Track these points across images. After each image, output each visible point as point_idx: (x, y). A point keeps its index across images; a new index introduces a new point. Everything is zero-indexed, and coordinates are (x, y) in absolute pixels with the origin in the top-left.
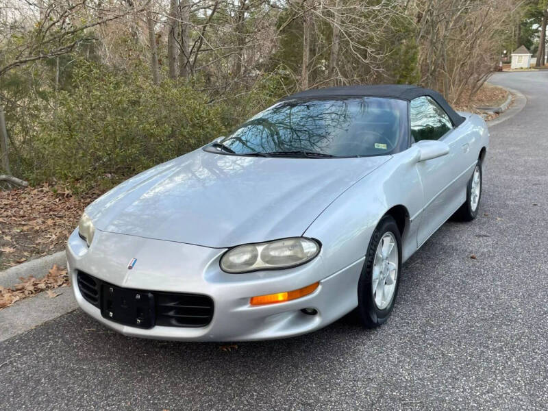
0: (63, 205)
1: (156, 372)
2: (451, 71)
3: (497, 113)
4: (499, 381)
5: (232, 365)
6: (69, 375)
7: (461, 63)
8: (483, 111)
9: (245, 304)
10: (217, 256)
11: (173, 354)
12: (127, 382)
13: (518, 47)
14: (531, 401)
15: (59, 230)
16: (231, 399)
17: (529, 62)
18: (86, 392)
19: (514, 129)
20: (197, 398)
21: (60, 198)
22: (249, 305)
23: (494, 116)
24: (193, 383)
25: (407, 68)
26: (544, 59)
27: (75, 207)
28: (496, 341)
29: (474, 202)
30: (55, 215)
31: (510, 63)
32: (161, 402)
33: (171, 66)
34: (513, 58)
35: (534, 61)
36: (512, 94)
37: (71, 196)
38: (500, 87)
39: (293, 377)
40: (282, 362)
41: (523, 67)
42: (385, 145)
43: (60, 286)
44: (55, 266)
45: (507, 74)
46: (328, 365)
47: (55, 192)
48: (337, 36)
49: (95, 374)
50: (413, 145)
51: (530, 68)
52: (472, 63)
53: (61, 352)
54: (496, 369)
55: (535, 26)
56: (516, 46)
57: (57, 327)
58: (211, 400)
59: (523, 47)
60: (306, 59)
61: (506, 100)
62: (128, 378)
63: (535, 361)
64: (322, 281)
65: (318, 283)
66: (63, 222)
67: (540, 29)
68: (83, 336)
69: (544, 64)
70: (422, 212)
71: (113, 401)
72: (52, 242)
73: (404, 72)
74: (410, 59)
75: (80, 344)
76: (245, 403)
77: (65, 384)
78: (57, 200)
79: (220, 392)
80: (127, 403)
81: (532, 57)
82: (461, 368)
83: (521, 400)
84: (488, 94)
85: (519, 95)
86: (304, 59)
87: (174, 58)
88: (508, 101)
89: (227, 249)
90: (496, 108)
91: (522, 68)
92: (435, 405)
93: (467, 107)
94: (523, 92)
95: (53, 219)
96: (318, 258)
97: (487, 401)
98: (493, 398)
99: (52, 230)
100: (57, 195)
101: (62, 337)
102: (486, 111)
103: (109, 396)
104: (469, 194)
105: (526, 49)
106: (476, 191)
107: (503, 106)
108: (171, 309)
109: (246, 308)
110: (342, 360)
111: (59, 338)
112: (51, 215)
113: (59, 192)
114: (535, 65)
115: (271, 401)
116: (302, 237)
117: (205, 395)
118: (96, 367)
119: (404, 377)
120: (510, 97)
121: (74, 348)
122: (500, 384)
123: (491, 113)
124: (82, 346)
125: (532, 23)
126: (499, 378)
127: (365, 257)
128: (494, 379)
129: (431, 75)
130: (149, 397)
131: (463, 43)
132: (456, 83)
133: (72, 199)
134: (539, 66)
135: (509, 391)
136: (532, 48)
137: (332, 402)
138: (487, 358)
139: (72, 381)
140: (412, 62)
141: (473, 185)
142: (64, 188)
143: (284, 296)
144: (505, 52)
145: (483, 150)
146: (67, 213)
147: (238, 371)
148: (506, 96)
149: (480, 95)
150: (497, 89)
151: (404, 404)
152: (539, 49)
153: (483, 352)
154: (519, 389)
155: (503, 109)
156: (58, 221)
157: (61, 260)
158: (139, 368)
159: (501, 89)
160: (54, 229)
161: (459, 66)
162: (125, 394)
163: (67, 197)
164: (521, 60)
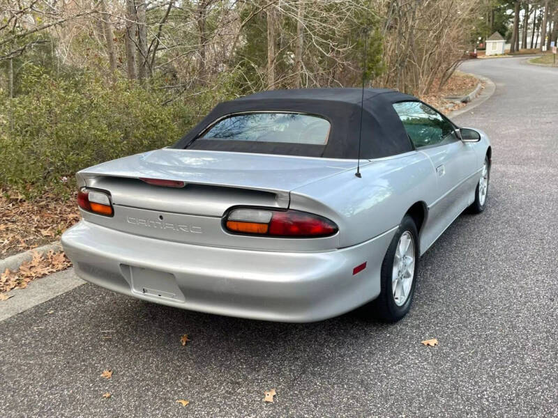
0: (17, 210)
1: (100, 363)
2: (420, 60)
3: (465, 102)
4: (410, 353)
5: (172, 353)
6: (16, 370)
7: (430, 52)
8: (450, 101)
11: (117, 346)
12: (71, 373)
13: (493, 33)
14: (435, 369)
15: (12, 235)
16: (166, 383)
17: (503, 48)
18: (31, 384)
19: (477, 118)
20: (135, 384)
21: (14, 203)
23: (461, 105)
24: (133, 370)
25: (373, 60)
26: (518, 45)
27: (28, 211)
28: (415, 320)
30: (7, 220)
31: (485, 49)
32: (102, 389)
33: (130, 65)
34: (487, 44)
35: (508, 47)
36: (482, 82)
37: (24, 201)
38: (472, 75)
39: (227, 360)
40: (218, 348)
41: (497, 53)
43: (12, 289)
44: (7, 270)
45: (481, 61)
46: (260, 348)
47: (8, 197)
48: (301, 30)
49: (40, 368)
51: (504, 54)
52: (440, 53)
53: (9, 349)
54: (410, 344)
55: (509, 12)
56: (490, 33)
57: (7, 327)
58: (148, 384)
59: (497, 34)
60: (271, 53)
61: (475, 88)
62: (72, 370)
63: (446, 335)
66: (16, 226)
67: (514, 14)
68: (31, 334)
69: (518, 50)
71: (56, 390)
72: (4, 246)
73: (370, 65)
74: (375, 51)
75: (28, 341)
76: (180, 385)
77: (12, 378)
78: (11, 205)
79: (157, 377)
80: (69, 391)
81: (507, 43)
82: (379, 345)
83: (426, 369)
84: (459, 83)
85: (490, 83)
86: (269, 54)
87: (133, 58)
88: (477, 89)
90: (463, 97)
91: (496, 55)
92: (350, 377)
93: (435, 96)
94: (493, 79)
95: (6, 224)
97: (395, 371)
98: (401, 368)
99: (4, 235)
100: (11, 201)
101: (10, 336)
102: (453, 100)
103: (53, 387)
105: (500, 36)
107: (471, 95)
110: (273, 343)
111: (8, 337)
112: (4, 220)
113: (12, 197)
114: (509, 52)
115: (203, 382)
117: (143, 380)
118: (42, 361)
119: (327, 355)
120: (480, 85)
121: (22, 345)
122: (410, 357)
123: (458, 102)
124: (30, 343)
125: (505, 9)
126: (411, 351)
128: (407, 353)
129: (400, 65)
130: (91, 385)
131: (431, 33)
132: (425, 72)
133: (25, 204)
134: (513, 52)
135: (417, 362)
136: (507, 33)
137: (258, 380)
138: (404, 335)
139: (18, 375)
140: (378, 53)
142: (17, 193)
144: (480, 38)
146: (20, 218)
147: (176, 358)
148: (475, 84)
149: (450, 84)
150: (468, 77)
151: (323, 378)
152: (513, 35)
153: (401, 329)
154: (426, 360)
155: (471, 98)
156: (10, 226)
157: (13, 264)
158: (84, 361)
159: (472, 77)
160: (7, 234)
161: (428, 55)
162: (68, 384)
163: (20, 202)
164: (495, 46)
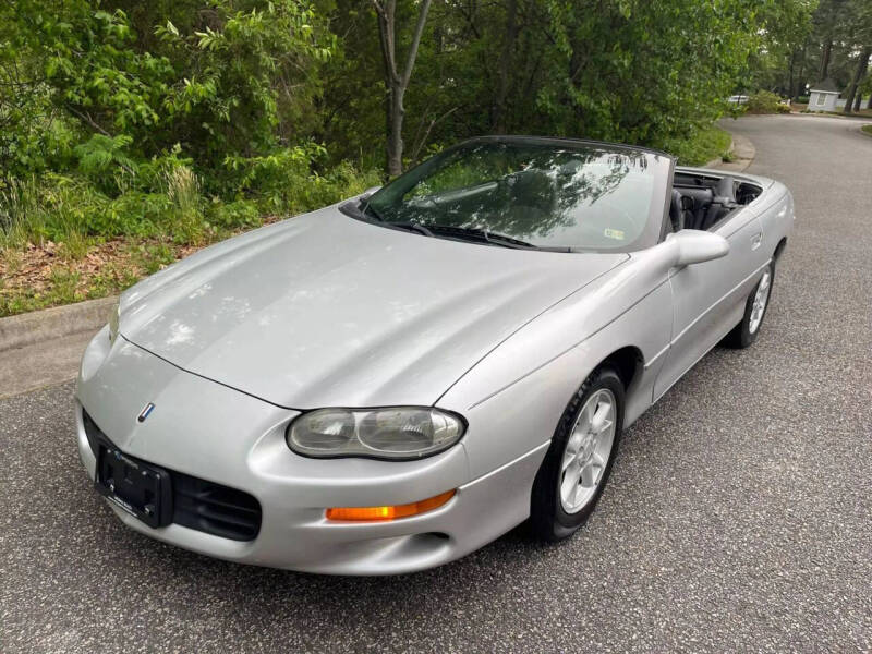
9: (316, 518)
10: (283, 422)
17: (835, 103)
22: (325, 519)
29: (756, 318)
34: (812, 95)
41: (824, 109)
42: (622, 233)
50: (668, 236)
51: (834, 113)
64: (461, 488)
65: (454, 492)
70: (667, 351)
89: (299, 413)
96: (458, 448)
104: (749, 309)
105: (833, 85)
106: (760, 303)
108: (198, 502)
109: (322, 524)
114: (842, 110)
116: (433, 406)
127: (549, 441)
141: (758, 295)
143: (389, 511)
145: (783, 242)
164: (824, 99)
